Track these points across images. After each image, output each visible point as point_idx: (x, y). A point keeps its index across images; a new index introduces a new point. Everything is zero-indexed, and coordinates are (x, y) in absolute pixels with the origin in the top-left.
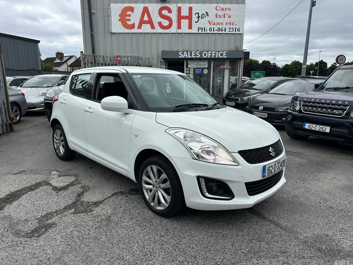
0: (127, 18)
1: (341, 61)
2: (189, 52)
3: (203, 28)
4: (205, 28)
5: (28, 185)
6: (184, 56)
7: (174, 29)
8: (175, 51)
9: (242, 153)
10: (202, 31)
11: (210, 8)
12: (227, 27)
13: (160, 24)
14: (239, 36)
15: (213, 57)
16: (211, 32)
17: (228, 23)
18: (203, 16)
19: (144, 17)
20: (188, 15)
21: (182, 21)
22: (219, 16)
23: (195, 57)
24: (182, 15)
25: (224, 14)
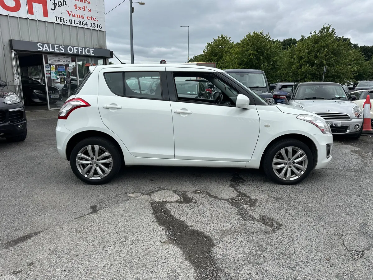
2: (50, 45)
3: (62, 19)
4: (64, 19)
6: (45, 48)
7: (23, 12)
10: (61, 21)
12: (89, 21)
14: (101, 33)
15: (79, 53)
16: (71, 25)
17: (89, 18)
18: (60, 3)
21: (34, 4)
22: (79, 7)
23: (59, 51)
25: (84, 7)
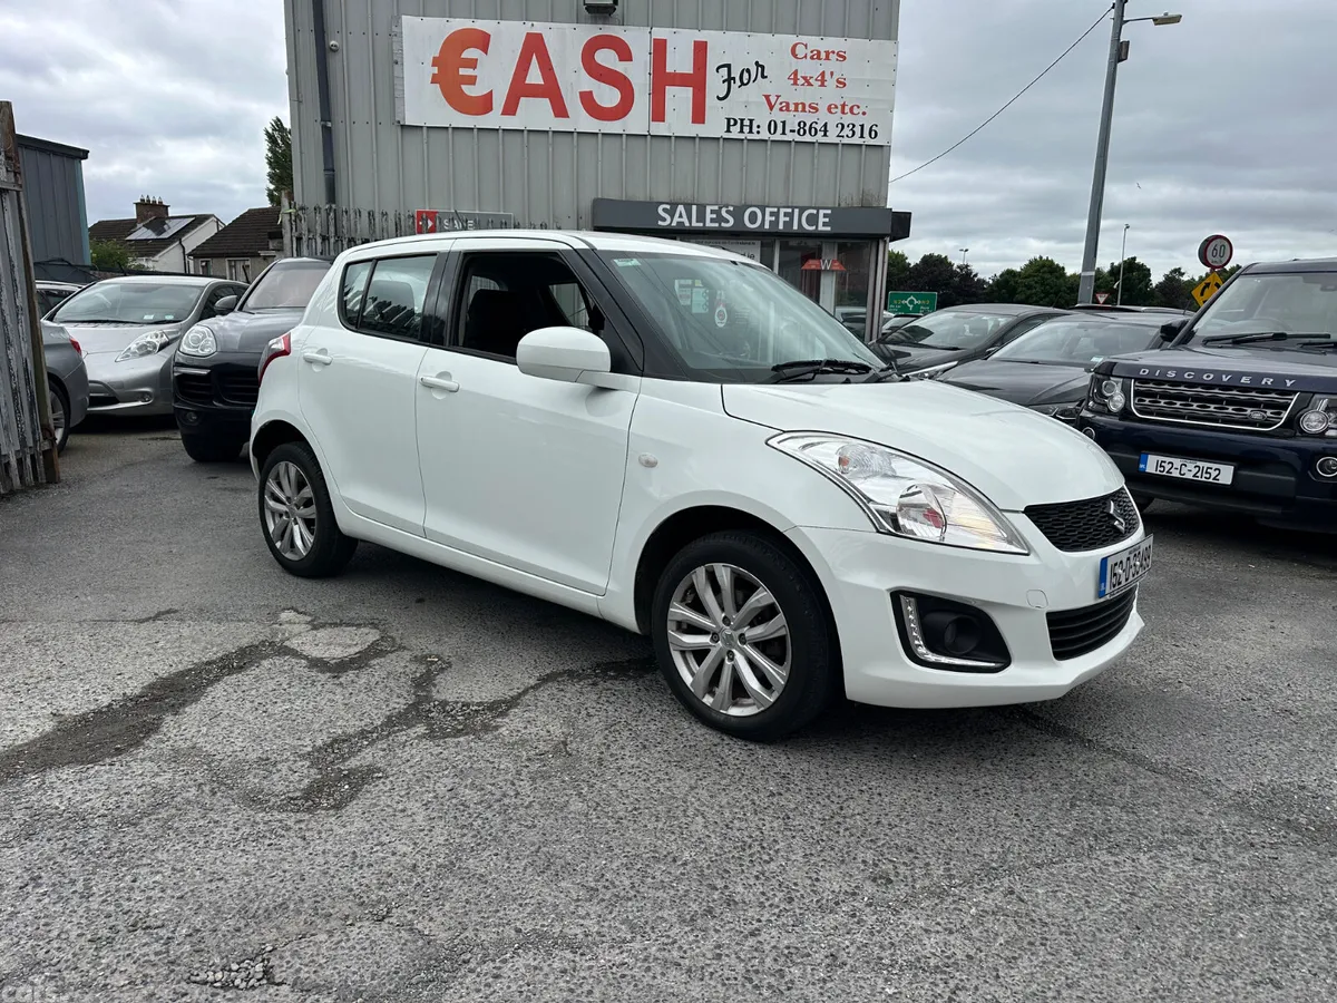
0: (462, 71)
1: (1217, 259)
2: (694, 207)
3: (747, 123)
4: (751, 121)
5: (212, 655)
6: (676, 219)
7: (637, 120)
8: (642, 199)
9: (1036, 513)
10: (742, 131)
11: (770, 47)
12: (833, 120)
13: (587, 99)
14: (873, 154)
15: (781, 227)
16: (773, 138)
17: (836, 107)
18: (746, 75)
19: (526, 70)
20: (692, 72)
21: (670, 90)
22: (804, 78)
23: (717, 225)
24: (669, 69)
25: (823, 74)
